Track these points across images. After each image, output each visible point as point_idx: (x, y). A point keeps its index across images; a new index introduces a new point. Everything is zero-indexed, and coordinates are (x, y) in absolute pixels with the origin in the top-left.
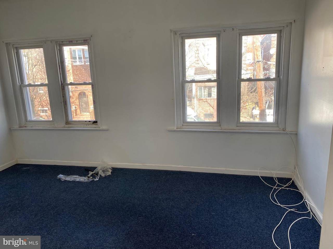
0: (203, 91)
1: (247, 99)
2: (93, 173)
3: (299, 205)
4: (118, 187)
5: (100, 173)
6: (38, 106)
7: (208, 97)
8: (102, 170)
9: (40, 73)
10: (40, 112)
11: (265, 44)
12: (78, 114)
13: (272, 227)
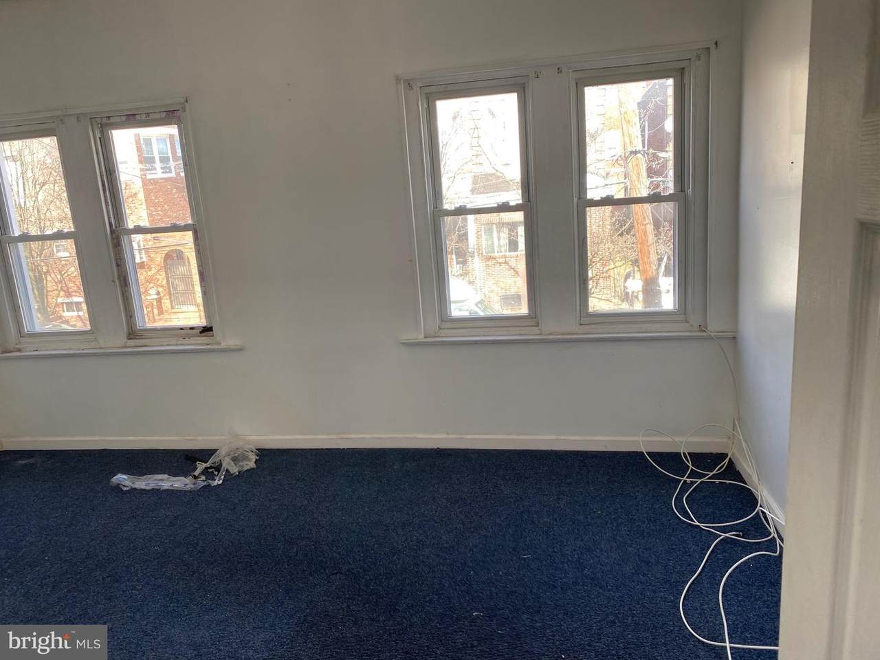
0: (495, 235)
1: (610, 253)
2: (208, 465)
3: (746, 520)
4: (275, 500)
5: (225, 465)
6: (56, 292)
7: (510, 251)
8: (230, 457)
9: (58, 203)
10: (61, 309)
11: (651, 106)
12: (166, 311)
13: (679, 582)
